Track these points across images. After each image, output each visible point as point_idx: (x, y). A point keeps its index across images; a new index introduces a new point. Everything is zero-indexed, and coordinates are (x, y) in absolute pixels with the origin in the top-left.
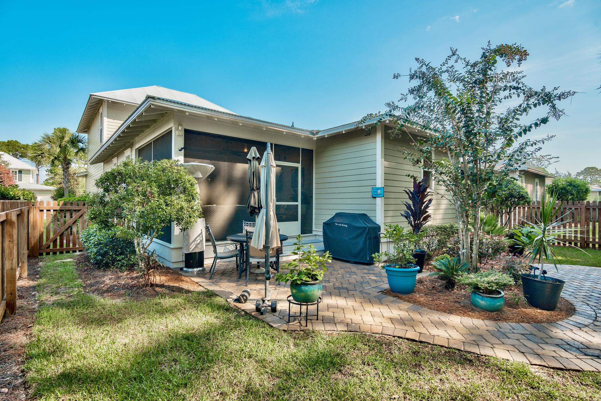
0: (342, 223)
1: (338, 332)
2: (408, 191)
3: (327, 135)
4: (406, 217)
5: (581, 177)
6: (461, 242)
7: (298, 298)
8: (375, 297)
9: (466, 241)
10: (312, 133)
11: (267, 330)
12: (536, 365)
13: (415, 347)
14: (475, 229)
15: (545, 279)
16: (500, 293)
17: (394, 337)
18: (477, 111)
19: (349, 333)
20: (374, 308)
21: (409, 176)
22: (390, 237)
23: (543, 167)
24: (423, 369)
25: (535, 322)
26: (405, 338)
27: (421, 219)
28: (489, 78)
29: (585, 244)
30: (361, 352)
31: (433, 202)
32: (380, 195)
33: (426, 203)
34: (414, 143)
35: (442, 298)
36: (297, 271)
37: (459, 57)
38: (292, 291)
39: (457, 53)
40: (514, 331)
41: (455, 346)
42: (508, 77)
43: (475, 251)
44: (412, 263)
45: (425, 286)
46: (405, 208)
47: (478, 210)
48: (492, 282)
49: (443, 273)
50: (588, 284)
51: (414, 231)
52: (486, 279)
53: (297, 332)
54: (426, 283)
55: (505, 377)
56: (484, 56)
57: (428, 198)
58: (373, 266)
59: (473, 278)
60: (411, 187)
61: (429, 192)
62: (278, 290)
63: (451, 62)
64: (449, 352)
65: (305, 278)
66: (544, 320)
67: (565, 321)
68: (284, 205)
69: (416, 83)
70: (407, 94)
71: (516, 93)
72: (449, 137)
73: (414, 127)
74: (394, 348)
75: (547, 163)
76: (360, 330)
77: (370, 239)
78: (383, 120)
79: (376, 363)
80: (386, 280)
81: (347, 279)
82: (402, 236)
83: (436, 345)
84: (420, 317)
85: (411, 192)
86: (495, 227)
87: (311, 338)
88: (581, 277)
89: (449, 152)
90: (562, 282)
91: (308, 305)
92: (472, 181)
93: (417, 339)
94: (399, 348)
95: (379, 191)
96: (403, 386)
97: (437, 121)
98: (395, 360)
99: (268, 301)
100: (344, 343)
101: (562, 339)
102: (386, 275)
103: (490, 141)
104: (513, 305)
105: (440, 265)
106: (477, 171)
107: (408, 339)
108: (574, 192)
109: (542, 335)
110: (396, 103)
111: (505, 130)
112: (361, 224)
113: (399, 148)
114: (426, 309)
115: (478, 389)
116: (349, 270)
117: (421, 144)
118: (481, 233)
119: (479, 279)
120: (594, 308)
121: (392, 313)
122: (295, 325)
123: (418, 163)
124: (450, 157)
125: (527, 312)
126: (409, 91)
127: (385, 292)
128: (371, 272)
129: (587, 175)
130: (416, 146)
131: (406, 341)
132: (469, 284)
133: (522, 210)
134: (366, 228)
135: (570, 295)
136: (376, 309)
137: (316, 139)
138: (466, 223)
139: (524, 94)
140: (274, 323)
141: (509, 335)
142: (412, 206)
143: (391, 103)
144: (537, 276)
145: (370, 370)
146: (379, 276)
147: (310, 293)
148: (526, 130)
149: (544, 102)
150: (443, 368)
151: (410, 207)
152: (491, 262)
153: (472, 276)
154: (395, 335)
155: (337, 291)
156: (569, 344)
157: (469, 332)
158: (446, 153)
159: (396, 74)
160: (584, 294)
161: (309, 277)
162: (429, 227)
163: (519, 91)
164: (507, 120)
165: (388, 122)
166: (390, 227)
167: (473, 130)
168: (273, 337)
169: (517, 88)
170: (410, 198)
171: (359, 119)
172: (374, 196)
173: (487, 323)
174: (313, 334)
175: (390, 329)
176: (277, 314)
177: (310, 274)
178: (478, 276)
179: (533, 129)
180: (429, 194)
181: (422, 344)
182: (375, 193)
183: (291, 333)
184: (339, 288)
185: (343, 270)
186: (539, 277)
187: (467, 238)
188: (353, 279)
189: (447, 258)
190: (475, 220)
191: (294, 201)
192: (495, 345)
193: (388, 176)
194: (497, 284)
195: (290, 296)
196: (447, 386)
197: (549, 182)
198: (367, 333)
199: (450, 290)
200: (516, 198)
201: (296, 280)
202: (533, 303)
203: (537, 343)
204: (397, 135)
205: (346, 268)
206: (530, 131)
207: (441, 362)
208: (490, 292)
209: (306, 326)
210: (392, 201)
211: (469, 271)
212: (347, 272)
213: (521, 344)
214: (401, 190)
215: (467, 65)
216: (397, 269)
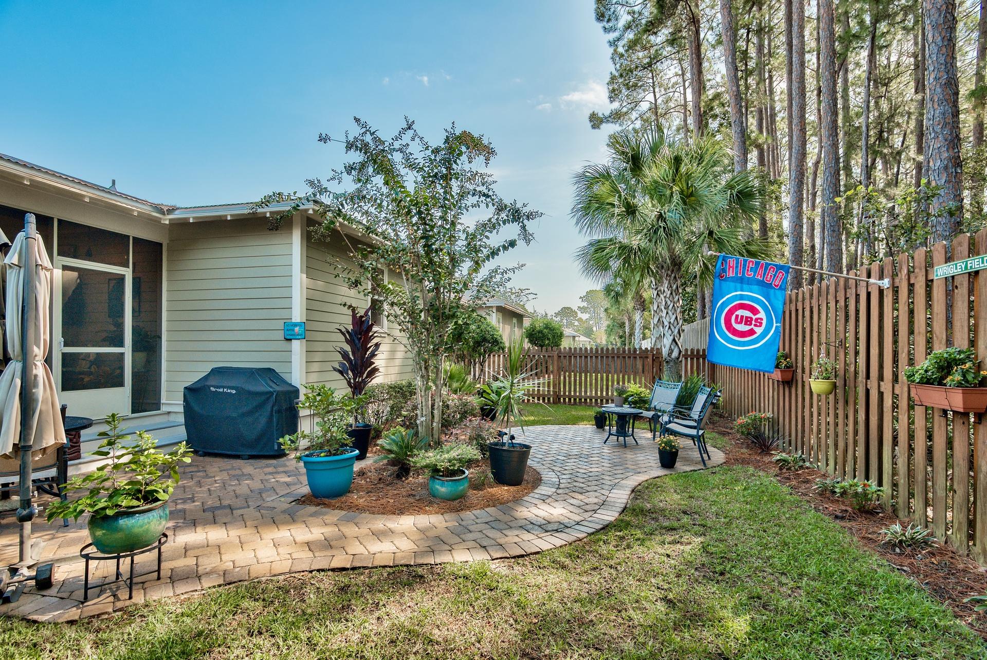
0: (224, 387)
1: (203, 592)
2: (344, 330)
3: (194, 218)
4: (341, 373)
5: (558, 319)
6: (419, 406)
7: (107, 546)
8: (284, 512)
9: (426, 405)
10: (158, 208)
11: (20, 633)
12: (497, 559)
13: (343, 579)
14: (437, 386)
15: (513, 446)
16: (464, 473)
17: (311, 572)
18: (441, 218)
19: (227, 587)
20: (281, 531)
21: (345, 305)
22: (310, 407)
23: (521, 303)
24: (354, 611)
25: (501, 504)
26: (329, 570)
27: (365, 376)
28: (455, 174)
29: (557, 400)
30: (249, 616)
31: (381, 348)
32: (298, 335)
33: (371, 350)
34: (352, 252)
35: (391, 493)
36: (107, 489)
37: (415, 134)
38: (93, 534)
39: (414, 127)
40: (477, 521)
41: (402, 562)
42: (477, 178)
43: (436, 419)
44: (346, 445)
45: (368, 480)
46: (340, 358)
47: (441, 360)
48: (454, 459)
49: (393, 456)
50: (555, 446)
51: (354, 393)
52: (446, 456)
53: (106, 616)
54: (370, 474)
55: (461, 586)
56: (447, 141)
57: (375, 341)
58: (285, 458)
59: (432, 457)
60: (347, 323)
61: (375, 333)
62: (61, 539)
63: (406, 138)
64: (394, 573)
65: (125, 502)
66: (511, 498)
67: (532, 495)
68: (88, 354)
69: (356, 157)
70: (342, 173)
71: (484, 201)
72: (403, 250)
73: (354, 227)
74: (309, 591)
75: (525, 299)
76: (249, 577)
77: (279, 411)
78: (302, 207)
79: (275, 626)
80: (304, 479)
81: (233, 488)
82: (332, 403)
83: (376, 567)
84: (357, 529)
85: (348, 332)
86: (465, 383)
87: (138, 620)
88: (550, 439)
89: (403, 273)
90: (528, 447)
91: (136, 554)
92: (433, 317)
93: (348, 566)
94: (318, 588)
95: (297, 329)
96: (318, 648)
97: (387, 224)
98: (309, 611)
99: (29, 568)
100: (214, 608)
101: (526, 519)
102: (304, 470)
103: (455, 261)
104: (477, 486)
105: (389, 444)
106: (440, 304)
107: (333, 570)
108: (550, 336)
109: (507, 518)
110: (325, 184)
111: (472, 249)
112: (263, 386)
113: (329, 258)
114: (367, 515)
115: (428, 614)
116: (238, 472)
117: (365, 257)
118: (444, 391)
119: (438, 457)
120: (559, 474)
121: (312, 533)
122: (101, 603)
123: (356, 286)
124: (405, 281)
125: (493, 493)
126: (345, 167)
127: (302, 501)
128: (281, 469)
129: (564, 317)
130: (356, 258)
131: (330, 573)
132: (427, 466)
133: (496, 358)
134: (271, 393)
135: (539, 462)
136: (283, 533)
137: (167, 222)
138: (425, 378)
139: (493, 205)
140: (43, 614)
141: (471, 528)
142: (350, 353)
143: (316, 182)
144: (503, 444)
145: (261, 643)
146: (295, 475)
147: (141, 530)
148: (494, 253)
149: (514, 220)
150: (383, 599)
151: (348, 355)
152: (454, 431)
153: (431, 454)
154: (313, 568)
155: (209, 515)
156: (532, 523)
157: (422, 536)
158: (400, 273)
159: (324, 135)
160: (551, 459)
161: (138, 499)
162: (378, 386)
163: (488, 200)
164: (474, 236)
165: (311, 212)
166: (313, 389)
167: (433, 244)
168: (35, 645)
169: (487, 196)
170: (347, 341)
171: (258, 199)
172: (288, 337)
173: (447, 518)
174: (145, 610)
175: (305, 560)
176: (53, 591)
177: (140, 491)
178: (438, 453)
179: (501, 253)
180: (375, 335)
181: (356, 572)
182: (290, 332)
183: (88, 623)
184: (213, 509)
185: (225, 473)
186: (507, 445)
187: (427, 401)
188: (244, 487)
189: (400, 432)
190: (437, 374)
191: (115, 346)
192: (453, 546)
193: (313, 304)
194: (460, 460)
195: (90, 545)
196: (387, 623)
197: (527, 323)
198: (263, 579)
199: (404, 479)
200: (489, 342)
201: (104, 509)
202: (500, 479)
203: (500, 530)
204: (323, 236)
205: (233, 468)
206: (498, 255)
207: (380, 591)
208: (452, 473)
209: (130, 598)
210: (318, 346)
211: (428, 447)
212: (234, 476)
213: (484, 536)
214: (333, 327)
215: (427, 148)
216: (323, 457)
